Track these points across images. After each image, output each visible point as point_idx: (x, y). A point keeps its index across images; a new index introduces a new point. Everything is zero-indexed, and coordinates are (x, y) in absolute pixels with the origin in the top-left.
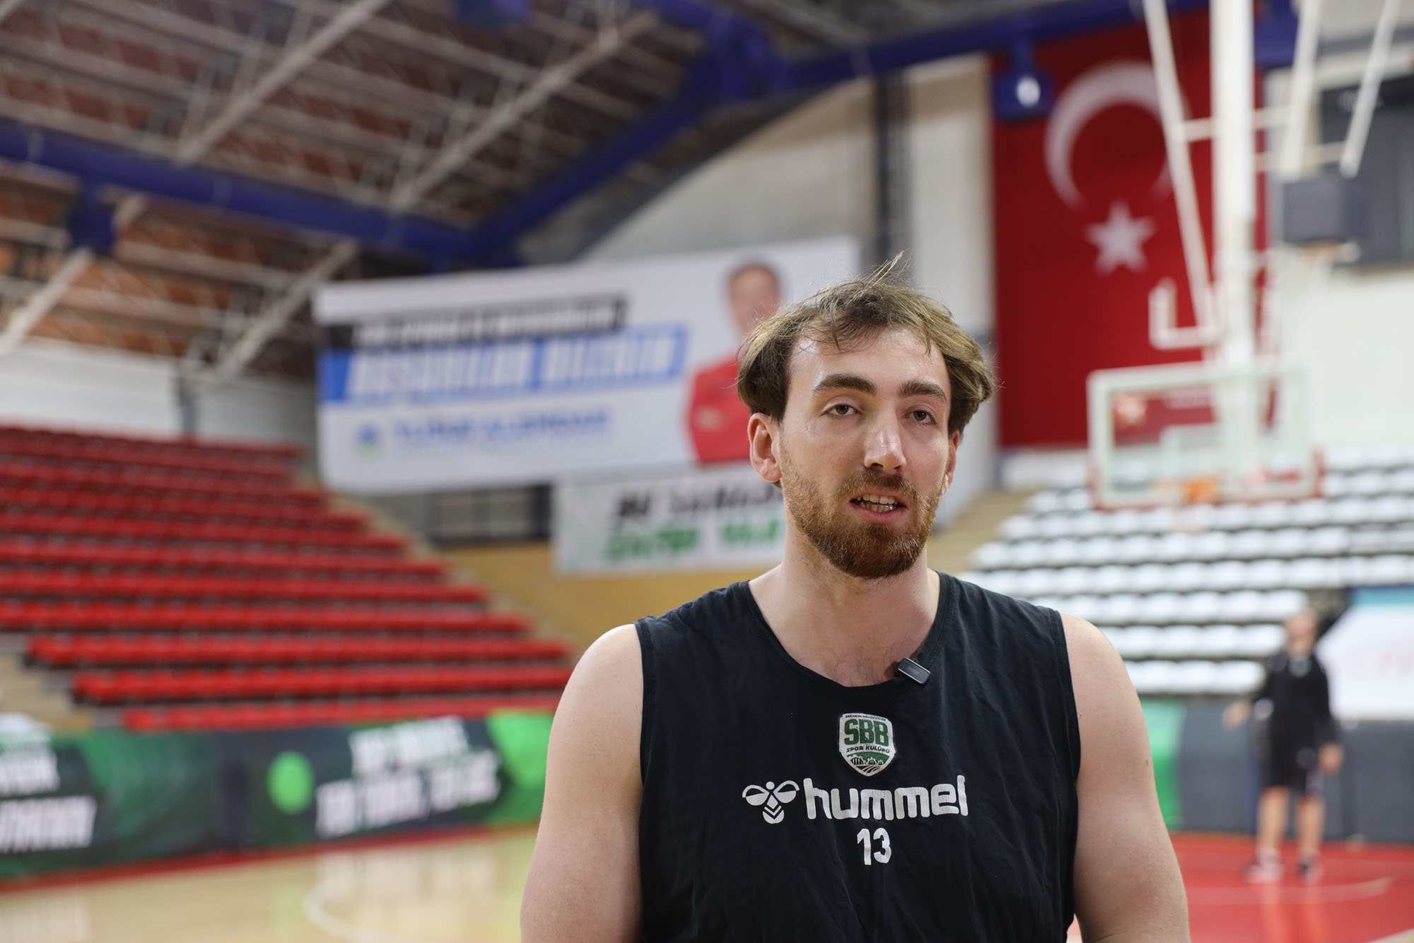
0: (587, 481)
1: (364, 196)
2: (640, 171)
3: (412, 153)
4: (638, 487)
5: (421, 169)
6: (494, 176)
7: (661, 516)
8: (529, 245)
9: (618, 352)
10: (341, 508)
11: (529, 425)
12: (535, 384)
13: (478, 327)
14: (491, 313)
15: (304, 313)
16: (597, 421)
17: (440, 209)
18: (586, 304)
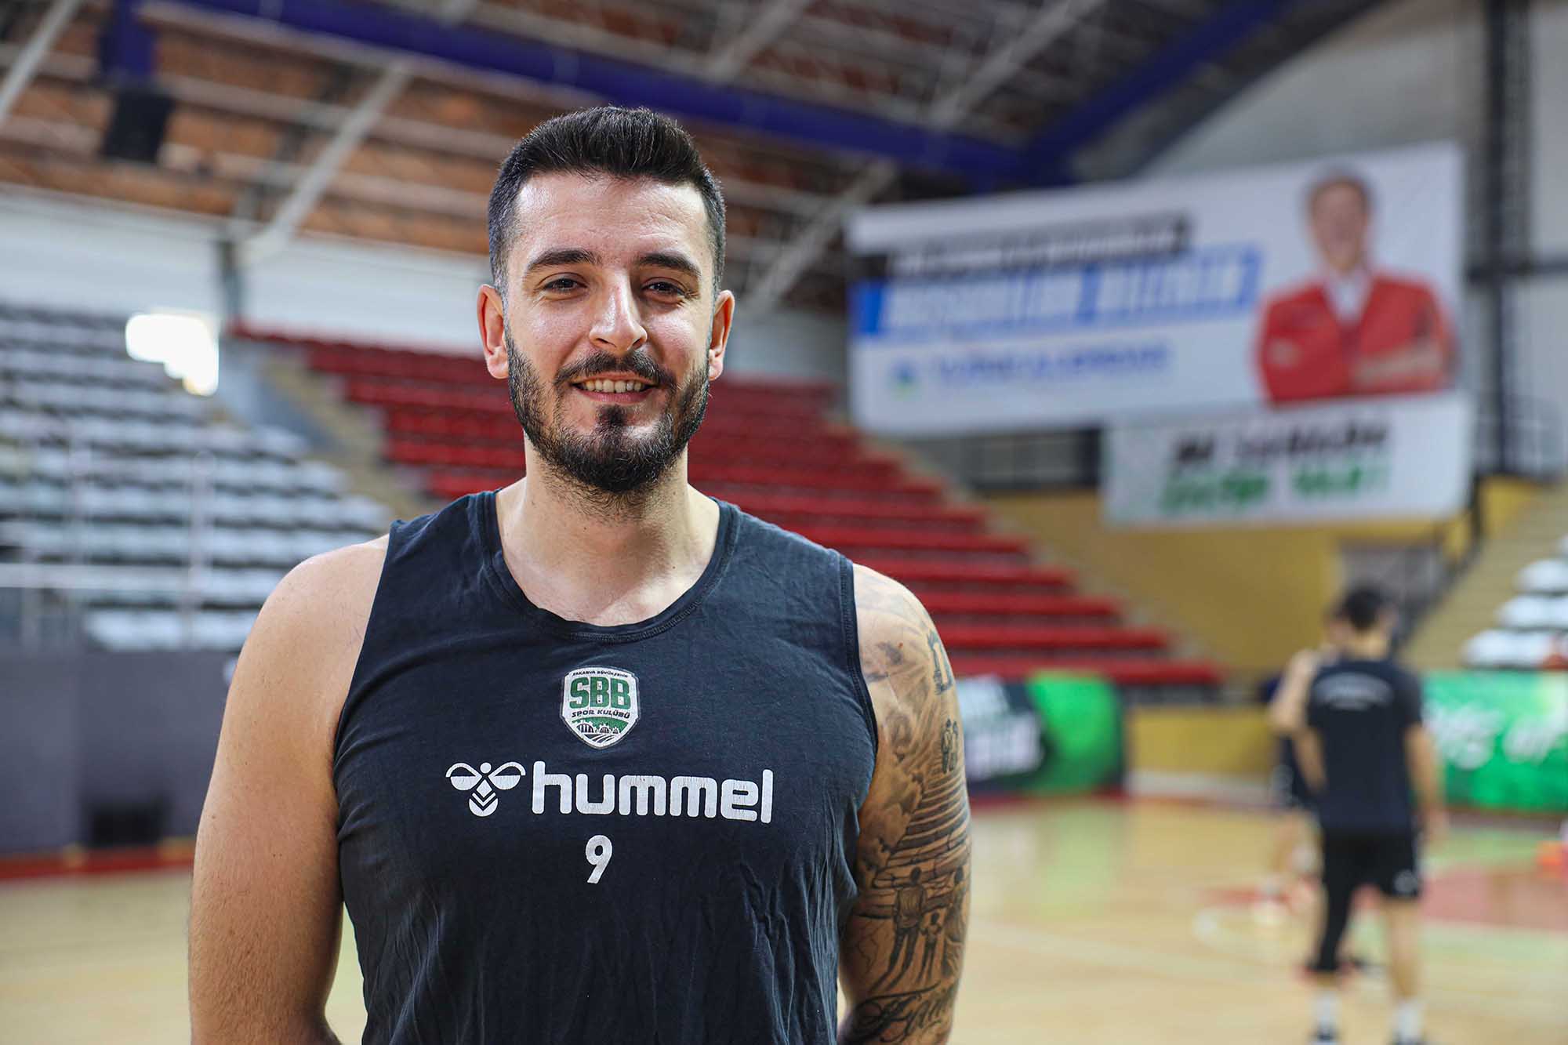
0: (1145, 422)
1: (901, 112)
2: (1210, 76)
3: (953, 62)
4: (1200, 430)
5: (966, 80)
6: (1044, 86)
7: (1225, 462)
8: (1083, 162)
9: (1181, 281)
10: (875, 452)
11: (1080, 361)
12: (1087, 315)
13: (1025, 254)
14: (1037, 238)
15: (838, 244)
16: (1153, 357)
17: (985, 124)
18: (1144, 226)
